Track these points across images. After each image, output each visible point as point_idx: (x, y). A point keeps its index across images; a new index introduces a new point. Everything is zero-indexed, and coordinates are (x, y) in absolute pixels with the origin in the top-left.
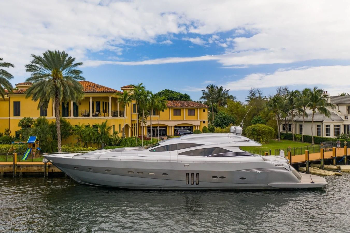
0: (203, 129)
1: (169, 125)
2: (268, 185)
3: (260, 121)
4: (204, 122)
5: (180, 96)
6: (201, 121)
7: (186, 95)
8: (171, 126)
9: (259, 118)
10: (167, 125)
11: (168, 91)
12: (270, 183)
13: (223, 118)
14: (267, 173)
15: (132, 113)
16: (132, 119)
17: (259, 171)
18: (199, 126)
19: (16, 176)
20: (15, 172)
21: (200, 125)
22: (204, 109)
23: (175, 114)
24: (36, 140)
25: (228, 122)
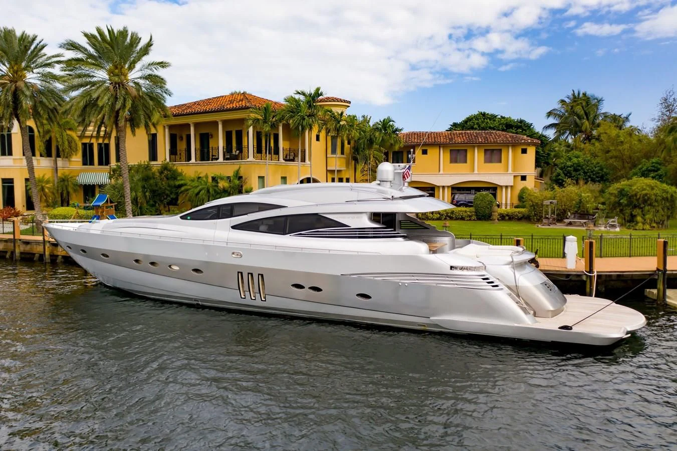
0: (519, 193)
1: (438, 185)
2: (431, 320)
3: (654, 171)
4: (524, 178)
5: (506, 124)
6: (514, 176)
7: (521, 121)
8: (443, 187)
9: (653, 163)
10: (434, 185)
11: (484, 114)
12: (434, 315)
13: (572, 169)
14: (428, 288)
15: (328, 156)
16: (328, 168)
17: (407, 281)
18: (511, 186)
19: (49, 261)
20: (47, 253)
21: (512, 184)
22: (524, 147)
23: (454, 160)
24: (107, 201)
25: (587, 177)
